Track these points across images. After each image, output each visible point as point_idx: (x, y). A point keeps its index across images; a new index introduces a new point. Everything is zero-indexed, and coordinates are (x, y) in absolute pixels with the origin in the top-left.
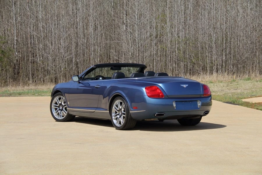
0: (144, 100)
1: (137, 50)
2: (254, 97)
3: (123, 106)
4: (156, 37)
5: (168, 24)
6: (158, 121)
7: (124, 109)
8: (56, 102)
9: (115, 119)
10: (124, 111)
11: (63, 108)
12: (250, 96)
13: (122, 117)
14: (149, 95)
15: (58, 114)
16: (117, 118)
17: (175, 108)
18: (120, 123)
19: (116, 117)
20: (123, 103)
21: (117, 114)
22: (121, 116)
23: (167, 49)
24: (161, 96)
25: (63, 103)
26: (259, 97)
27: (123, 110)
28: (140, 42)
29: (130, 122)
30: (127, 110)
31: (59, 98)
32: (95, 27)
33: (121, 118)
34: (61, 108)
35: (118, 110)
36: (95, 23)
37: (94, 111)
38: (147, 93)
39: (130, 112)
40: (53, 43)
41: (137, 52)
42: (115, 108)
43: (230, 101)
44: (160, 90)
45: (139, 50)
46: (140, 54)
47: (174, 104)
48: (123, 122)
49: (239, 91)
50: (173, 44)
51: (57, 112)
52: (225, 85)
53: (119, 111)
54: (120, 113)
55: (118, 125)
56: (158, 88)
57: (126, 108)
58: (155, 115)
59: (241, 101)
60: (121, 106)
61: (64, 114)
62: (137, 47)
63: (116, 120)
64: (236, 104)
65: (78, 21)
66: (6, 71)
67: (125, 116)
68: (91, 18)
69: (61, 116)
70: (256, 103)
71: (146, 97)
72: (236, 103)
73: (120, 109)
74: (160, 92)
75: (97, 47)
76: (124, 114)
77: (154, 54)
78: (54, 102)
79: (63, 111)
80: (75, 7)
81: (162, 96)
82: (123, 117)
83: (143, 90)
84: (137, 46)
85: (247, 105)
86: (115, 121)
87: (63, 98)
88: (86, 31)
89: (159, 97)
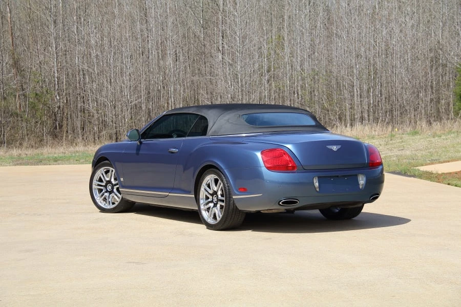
0: (258, 175)
1: (240, 91)
2: (436, 163)
3: (221, 187)
4: (268, 71)
5: (287, 50)
6: (285, 213)
7: (223, 191)
8: (100, 178)
9: (205, 210)
10: (222, 195)
11: (113, 188)
12: (429, 162)
13: (218, 206)
14: (269, 166)
15: (105, 199)
16: (209, 209)
17: (318, 190)
18: (215, 217)
19: (208, 206)
20: (220, 181)
21: (209, 200)
22: (217, 204)
23: (286, 88)
24: (291, 168)
25: (113, 180)
26: (445, 162)
27: (219, 193)
28: (244, 78)
29: (233, 216)
30: (227, 194)
31: (105, 170)
32: (176, 56)
33: (217, 209)
34: (109, 188)
35: (210, 194)
36: (176, 51)
37: (167, 194)
38: (264, 162)
39: (234, 197)
40: (112, 81)
41: (240, 93)
42: (205, 189)
43: (398, 170)
44: (289, 156)
45: (242, 91)
46: (245, 97)
47: (315, 182)
48: (221, 216)
49: (408, 153)
50: (295, 80)
51: (102, 196)
52: (382, 143)
53: (212, 195)
54: (215, 199)
55: (211, 221)
56: (285, 153)
57: (225, 190)
58: (281, 203)
59: (419, 170)
60: (216, 185)
61: (115, 199)
62: (240, 86)
63: (207, 212)
64: (410, 176)
65: (150, 47)
66: (42, 123)
67: (223, 204)
68: (169, 43)
69: (111, 202)
70: (444, 174)
71: (264, 169)
72: (409, 174)
73: (215, 191)
74: (288, 159)
75: (179, 86)
76: (222, 201)
77: (265, 96)
78: (96, 177)
79: (113, 194)
80: (144, 27)
81: (294, 167)
82: (221, 205)
83: (256, 155)
84: (240, 84)
85: (429, 176)
86: (205, 214)
87: (112, 171)
88: (161, 62)
89: (288, 170)
